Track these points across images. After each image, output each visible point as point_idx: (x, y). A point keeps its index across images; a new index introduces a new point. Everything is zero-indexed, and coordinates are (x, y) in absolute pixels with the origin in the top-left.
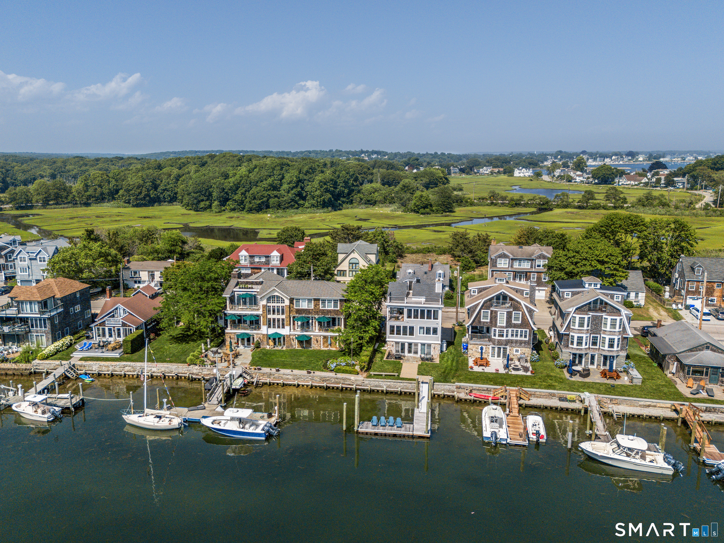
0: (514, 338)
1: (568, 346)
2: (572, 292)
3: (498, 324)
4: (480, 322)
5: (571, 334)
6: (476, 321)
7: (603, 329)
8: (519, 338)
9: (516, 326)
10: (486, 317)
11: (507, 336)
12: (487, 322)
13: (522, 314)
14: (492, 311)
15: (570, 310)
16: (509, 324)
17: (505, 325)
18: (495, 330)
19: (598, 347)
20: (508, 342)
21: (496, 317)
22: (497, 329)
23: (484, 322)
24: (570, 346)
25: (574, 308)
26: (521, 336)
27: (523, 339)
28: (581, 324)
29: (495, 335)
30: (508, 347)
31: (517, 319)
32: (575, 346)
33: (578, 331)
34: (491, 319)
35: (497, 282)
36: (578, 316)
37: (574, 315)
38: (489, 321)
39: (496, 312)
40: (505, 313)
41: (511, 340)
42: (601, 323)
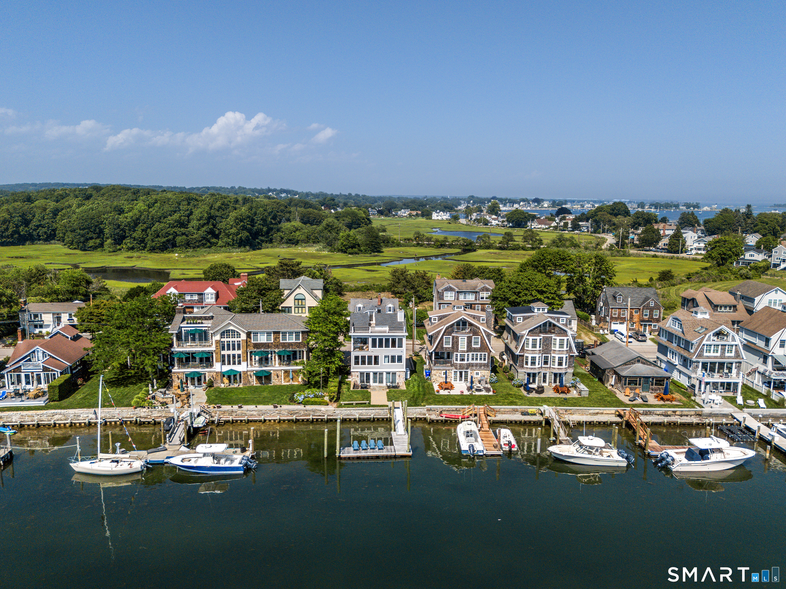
0: (474, 362)
1: (523, 367)
2: (523, 316)
3: (460, 349)
4: (442, 348)
5: (526, 355)
6: (439, 347)
7: (553, 349)
8: (479, 361)
9: (476, 350)
10: (448, 343)
11: (468, 360)
12: (449, 348)
13: (481, 338)
14: (453, 337)
15: (524, 332)
16: (470, 349)
17: (466, 349)
18: (457, 355)
19: (549, 366)
20: (469, 366)
21: (457, 342)
22: (459, 354)
23: (446, 348)
24: (525, 366)
25: (528, 331)
26: (481, 359)
27: (483, 362)
28: (534, 346)
29: (457, 360)
30: (469, 371)
31: (476, 343)
32: (529, 366)
33: (531, 352)
34: (452, 345)
35: (456, 309)
36: (531, 338)
37: (528, 337)
38: (450, 346)
39: (457, 338)
40: (466, 338)
41: (472, 363)
42: (551, 344)
